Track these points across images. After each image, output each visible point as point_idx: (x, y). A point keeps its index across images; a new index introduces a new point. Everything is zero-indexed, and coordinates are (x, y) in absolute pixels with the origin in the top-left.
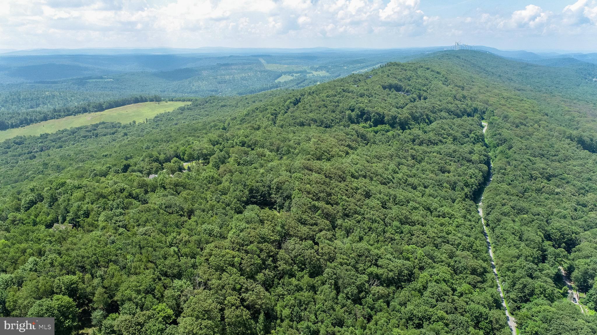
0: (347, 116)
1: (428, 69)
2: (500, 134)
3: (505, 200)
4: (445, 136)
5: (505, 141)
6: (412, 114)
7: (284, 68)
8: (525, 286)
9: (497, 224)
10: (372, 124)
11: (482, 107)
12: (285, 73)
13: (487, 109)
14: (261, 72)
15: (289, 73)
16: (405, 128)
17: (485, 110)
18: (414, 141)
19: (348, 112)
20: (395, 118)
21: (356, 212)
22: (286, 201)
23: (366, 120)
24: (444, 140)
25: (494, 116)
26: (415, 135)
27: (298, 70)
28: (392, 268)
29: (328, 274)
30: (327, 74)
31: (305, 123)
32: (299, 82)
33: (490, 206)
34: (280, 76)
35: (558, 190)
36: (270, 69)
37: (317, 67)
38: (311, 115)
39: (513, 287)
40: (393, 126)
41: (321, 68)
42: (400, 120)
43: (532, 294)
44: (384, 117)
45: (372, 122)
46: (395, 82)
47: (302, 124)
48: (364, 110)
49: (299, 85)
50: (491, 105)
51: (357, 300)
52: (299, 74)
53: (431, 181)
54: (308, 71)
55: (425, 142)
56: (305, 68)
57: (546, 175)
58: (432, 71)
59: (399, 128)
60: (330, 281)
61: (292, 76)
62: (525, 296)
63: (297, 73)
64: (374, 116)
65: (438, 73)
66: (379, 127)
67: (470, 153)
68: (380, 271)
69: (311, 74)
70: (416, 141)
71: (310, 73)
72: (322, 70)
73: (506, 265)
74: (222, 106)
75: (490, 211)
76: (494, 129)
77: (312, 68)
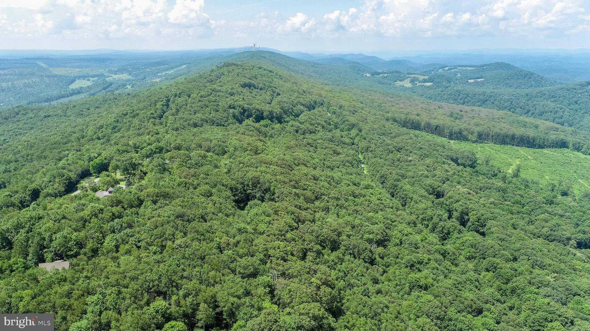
0: (231, 114)
1: (260, 68)
2: (347, 120)
3: (390, 170)
4: (316, 125)
5: (353, 126)
6: (282, 108)
7: (76, 72)
8: (443, 228)
9: (395, 188)
10: (254, 120)
11: (320, 100)
12: (79, 78)
13: (323, 101)
14: (49, 77)
15: (84, 77)
16: (282, 121)
17: (322, 102)
18: (297, 131)
19: (231, 111)
20: (271, 113)
21: (322, 195)
22: (265, 194)
23: (248, 117)
24: (317, 129)
25: (331, 106)
26: (297, 126)
27: (95, 73)
28: (377, 231)
29: (346, 247)
30: (130, 77)
31: (198, 124)
32: (105, 86)
33: (383, 177)
34: (73, 81)
35: (410, 158)
36: (59, 74)
37: (116, 69)
38: (199, 115)
39: (434, 231)
40: (271, 119)
41: (121, 71)
42: (277, 114)
43: (449, 233)
44: (262, 113)
45: (254, 118)
46: (247, 81)
47: (195, 125)
48: (244, 107)
49: (107, 90)
50: (324, 98)
51: (372, 262)
52: (96, 78)
53: (338, 162)
54: (106, 74)
55: (306, 131)
56: (101, 71)
57: (397, 148)
58: (265, 70)
59: (276, 121)
60: (349, 251)
61: (89, 80)
62: (444, 236)
63: (93, 76)
64: (255, 112)
65: (270, 71)
66: (262, 122)
67: (342, 137)
68: (371, 236)
69: (111, 78)
70: (299, 131)
71: (109, 77)
72: (122, 73)
73: (421, 217)
74: (45, 117)
75: (384, 180)
76: (341, 117)
77: (110, 71)
